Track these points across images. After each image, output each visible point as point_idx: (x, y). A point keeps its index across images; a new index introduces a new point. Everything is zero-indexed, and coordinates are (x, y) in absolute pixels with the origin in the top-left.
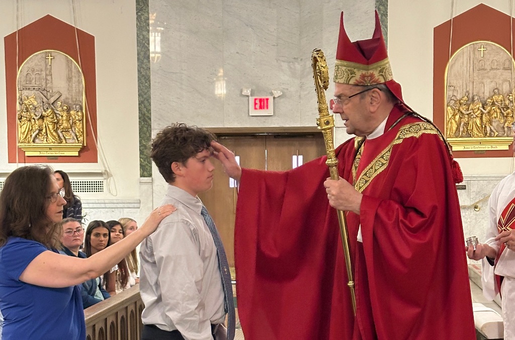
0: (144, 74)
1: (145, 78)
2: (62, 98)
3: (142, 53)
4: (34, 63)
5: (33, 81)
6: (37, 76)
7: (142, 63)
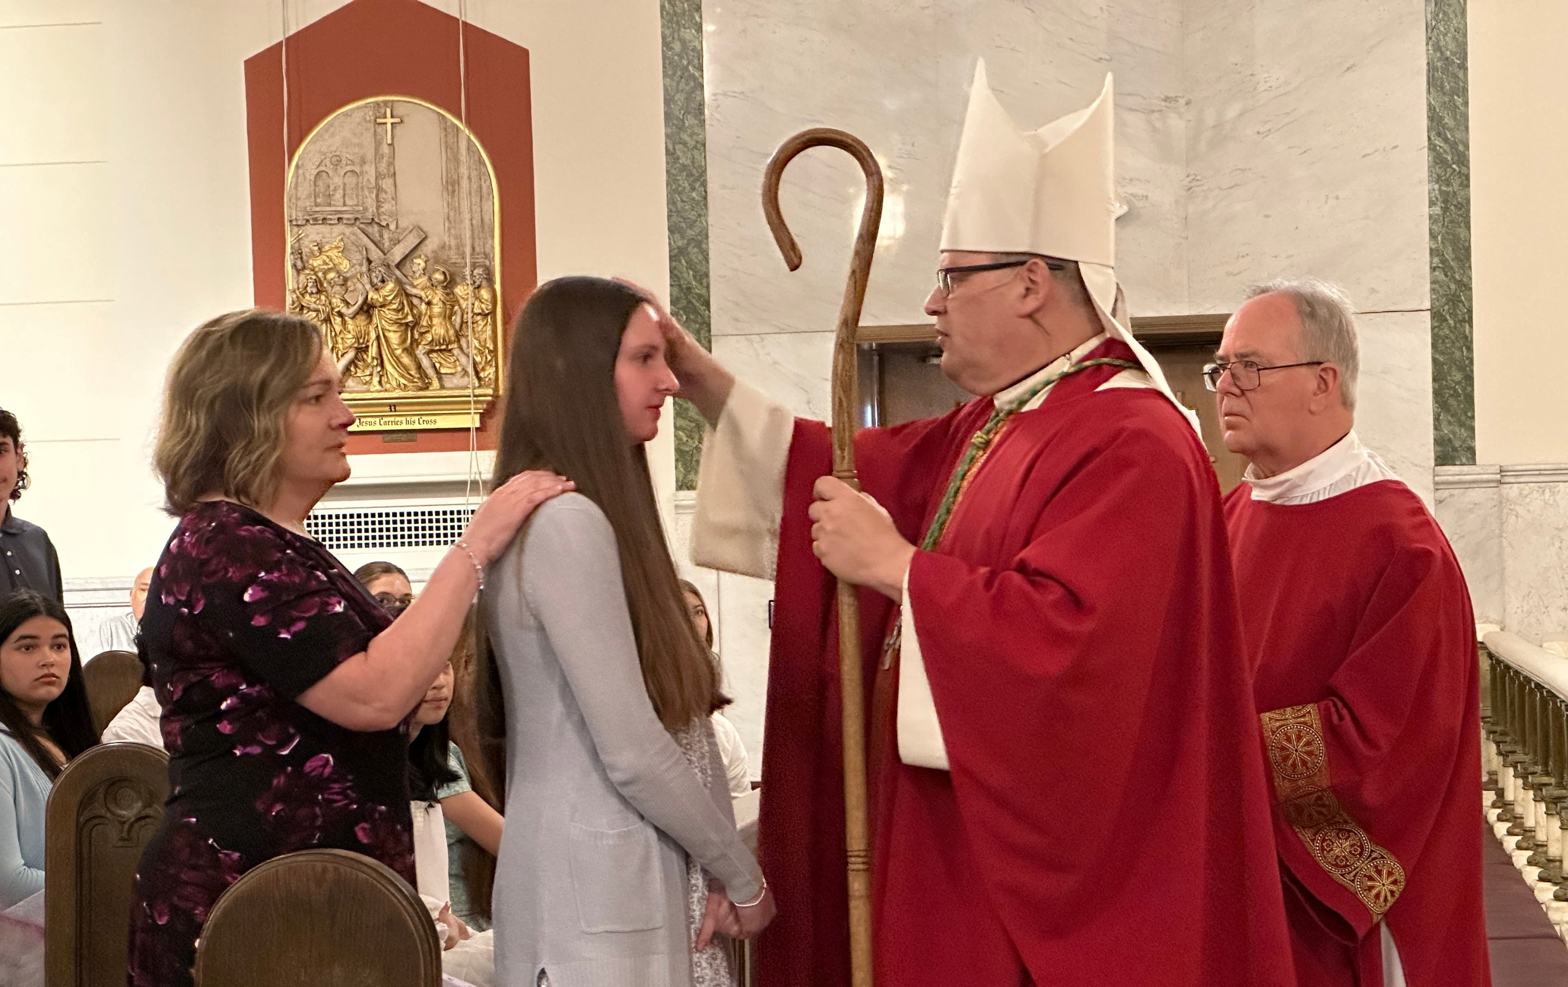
0: (688, 162)
1: (690, 175)
2: (430, 247)
3: (680, 97)
4: (337, 140)
5: (338, 195)
6: (351, 180)
7: (681, 128)
